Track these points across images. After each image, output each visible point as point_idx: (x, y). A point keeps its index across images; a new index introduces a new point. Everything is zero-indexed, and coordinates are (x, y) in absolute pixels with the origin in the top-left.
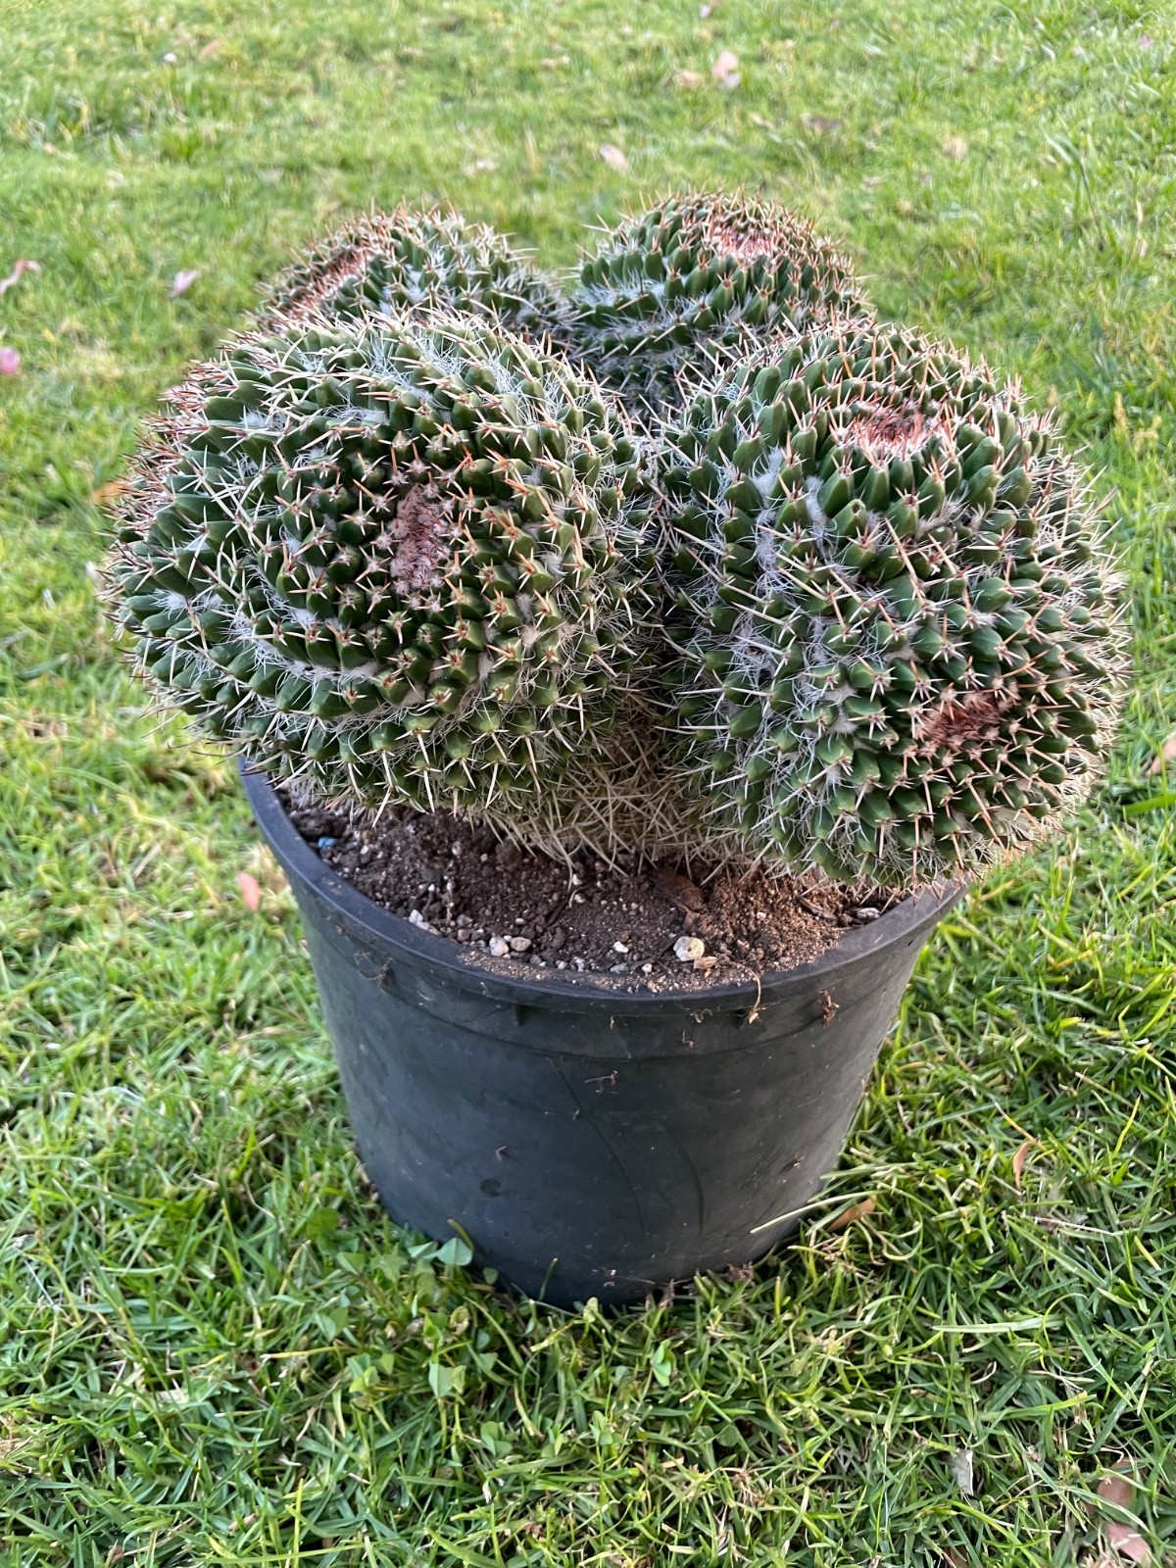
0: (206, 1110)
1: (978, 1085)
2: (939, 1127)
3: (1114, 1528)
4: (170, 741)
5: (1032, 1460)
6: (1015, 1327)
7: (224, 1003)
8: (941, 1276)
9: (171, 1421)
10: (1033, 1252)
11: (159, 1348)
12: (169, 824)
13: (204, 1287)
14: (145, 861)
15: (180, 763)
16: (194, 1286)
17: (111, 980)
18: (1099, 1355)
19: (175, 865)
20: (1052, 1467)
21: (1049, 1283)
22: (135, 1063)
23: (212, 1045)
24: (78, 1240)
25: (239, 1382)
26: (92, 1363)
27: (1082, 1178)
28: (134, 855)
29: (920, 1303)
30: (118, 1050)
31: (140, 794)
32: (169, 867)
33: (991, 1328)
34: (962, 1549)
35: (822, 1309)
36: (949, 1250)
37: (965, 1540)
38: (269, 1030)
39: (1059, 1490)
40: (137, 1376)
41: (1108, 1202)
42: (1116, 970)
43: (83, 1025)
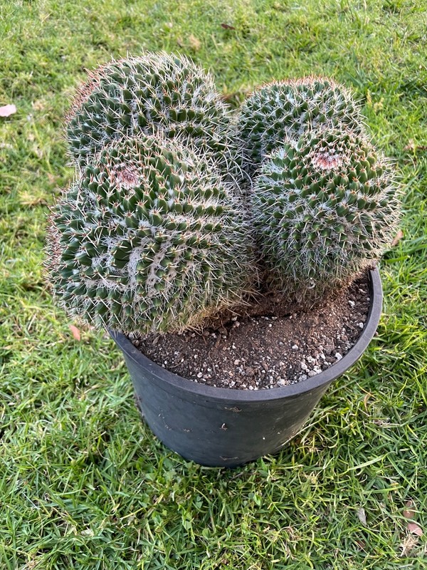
0: (78, 424)
1: (349, 374)
2: (337, 392)
3: (410, 525)
4: (31, 274)
5: (382, 507)
6: (371, 462)
7: (75, 380)
8: (345, 447)
9: (90, 544)
10: (373, 433)
11: (79, 517)
12: (37, 307)
13: (90, 493)
14: (31, 323)
15: (37, 282)
16: (87, 492)
17: (30, 376)
18: (400, 468)
19: (44, 324)
20: (389, 509)
21: (380, 444)
22: (47, 407)
23: (74, 398)
24: (40, 481)
25: (112, 527)
26: (55, 525)
27: (387, 405)
28: (26, 321)
29: (339, 458)
30: (38, 404)
31: (23, 296)
32: (41, 325)
33: (365, 465)
34: (363, 541)
35: (308, 465)
36: (347, 437)
37: (364, 538)
38: (94, 387)
39: (393, 517)
40: (74, 529)
41: (397, 413)
42: (391, 327)
43: (22, 395)
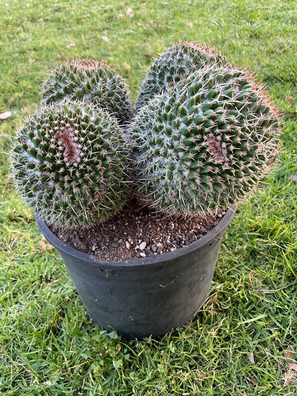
0: (42, 306)
1: (237, 260)
2: (230, 272)
3: (290, 364)
4: (14, 210)
5: (267, 351)
6: (257, 319)
7: (42, 276)
8: (237, 310)
9: (48, 390)
10: (258, 299)
11: (41, 371)
12: (18, 231)
13: (50, 353)
14: (13, 243)
15: (18, 215)
16: (47, 353)
17: (10, 276)
18: (278, 322)
19: (22, 242)
20: (272, 352)
21: (263, 306)
22: (20, 297)
23: (40, 289)
24: (14, 347)
25: (64, 376)
26: (23, 379)
27: (266, 278)
28: (10, 241)
29: (233, 318)
30: (15, 295)
31: (9, 225)
32: (20, 243)
33: (251, 320)
34: (254, 377)
35: (210, 324)
36: (237, 302)
37: (255, 375)
38: (55, 281)
39: (276, 358)
40: (36, 380)
41: (273, 283)
42: (265, 225)
43: (4, 290)
